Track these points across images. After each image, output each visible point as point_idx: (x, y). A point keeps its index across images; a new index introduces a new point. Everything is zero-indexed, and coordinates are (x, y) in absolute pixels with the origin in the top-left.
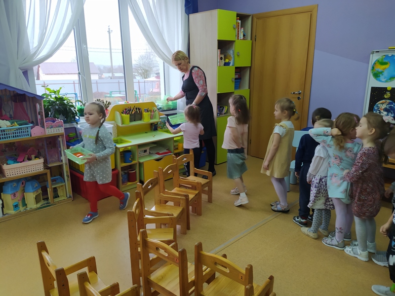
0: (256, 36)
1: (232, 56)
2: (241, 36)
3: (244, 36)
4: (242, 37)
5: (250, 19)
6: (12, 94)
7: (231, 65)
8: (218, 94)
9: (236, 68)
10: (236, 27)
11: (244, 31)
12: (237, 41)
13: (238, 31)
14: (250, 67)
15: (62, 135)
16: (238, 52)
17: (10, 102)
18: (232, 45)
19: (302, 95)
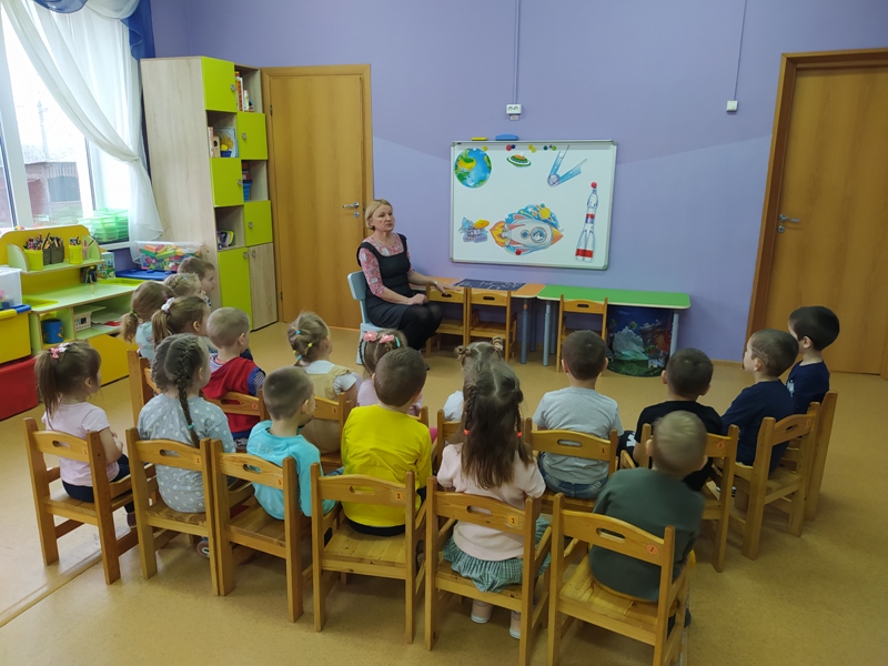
0: (271, 106)
1: (233, 139)
2: (246, 106)
3: (250, 104)
4: (248, 107)
5: (258, 75)
7: (233, 155)
8: (216, 209)
9: (243, 161)
10: (237, 89)
11: (249, 97)
12: (239, 113)
13: (240, 97)
18: (231, 119)
19: (361, 209)
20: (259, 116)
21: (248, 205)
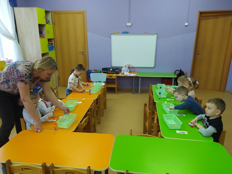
0: (55, 22)
5: (50, 13)
7: (46, 37)
8: (42, 54)
9: (48, 39)
12: (47, 25)
14: (54, 39)
16: (48, 31)
20: (51, 25)
21: (50, 52)
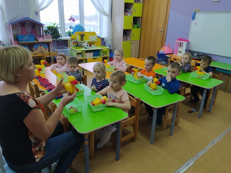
0: (145, 1)
3: (139, 1)
6: (31, 23)
8: (124, 30)
9: (134, 17)
12: (135, 3)
14: (142, 17)
15: (51, 42)
16: (135, 9)
17: (30, 26)
18: (132, 5)
19: (163, 32)
20: (141, 4)
21: (133, 29)
